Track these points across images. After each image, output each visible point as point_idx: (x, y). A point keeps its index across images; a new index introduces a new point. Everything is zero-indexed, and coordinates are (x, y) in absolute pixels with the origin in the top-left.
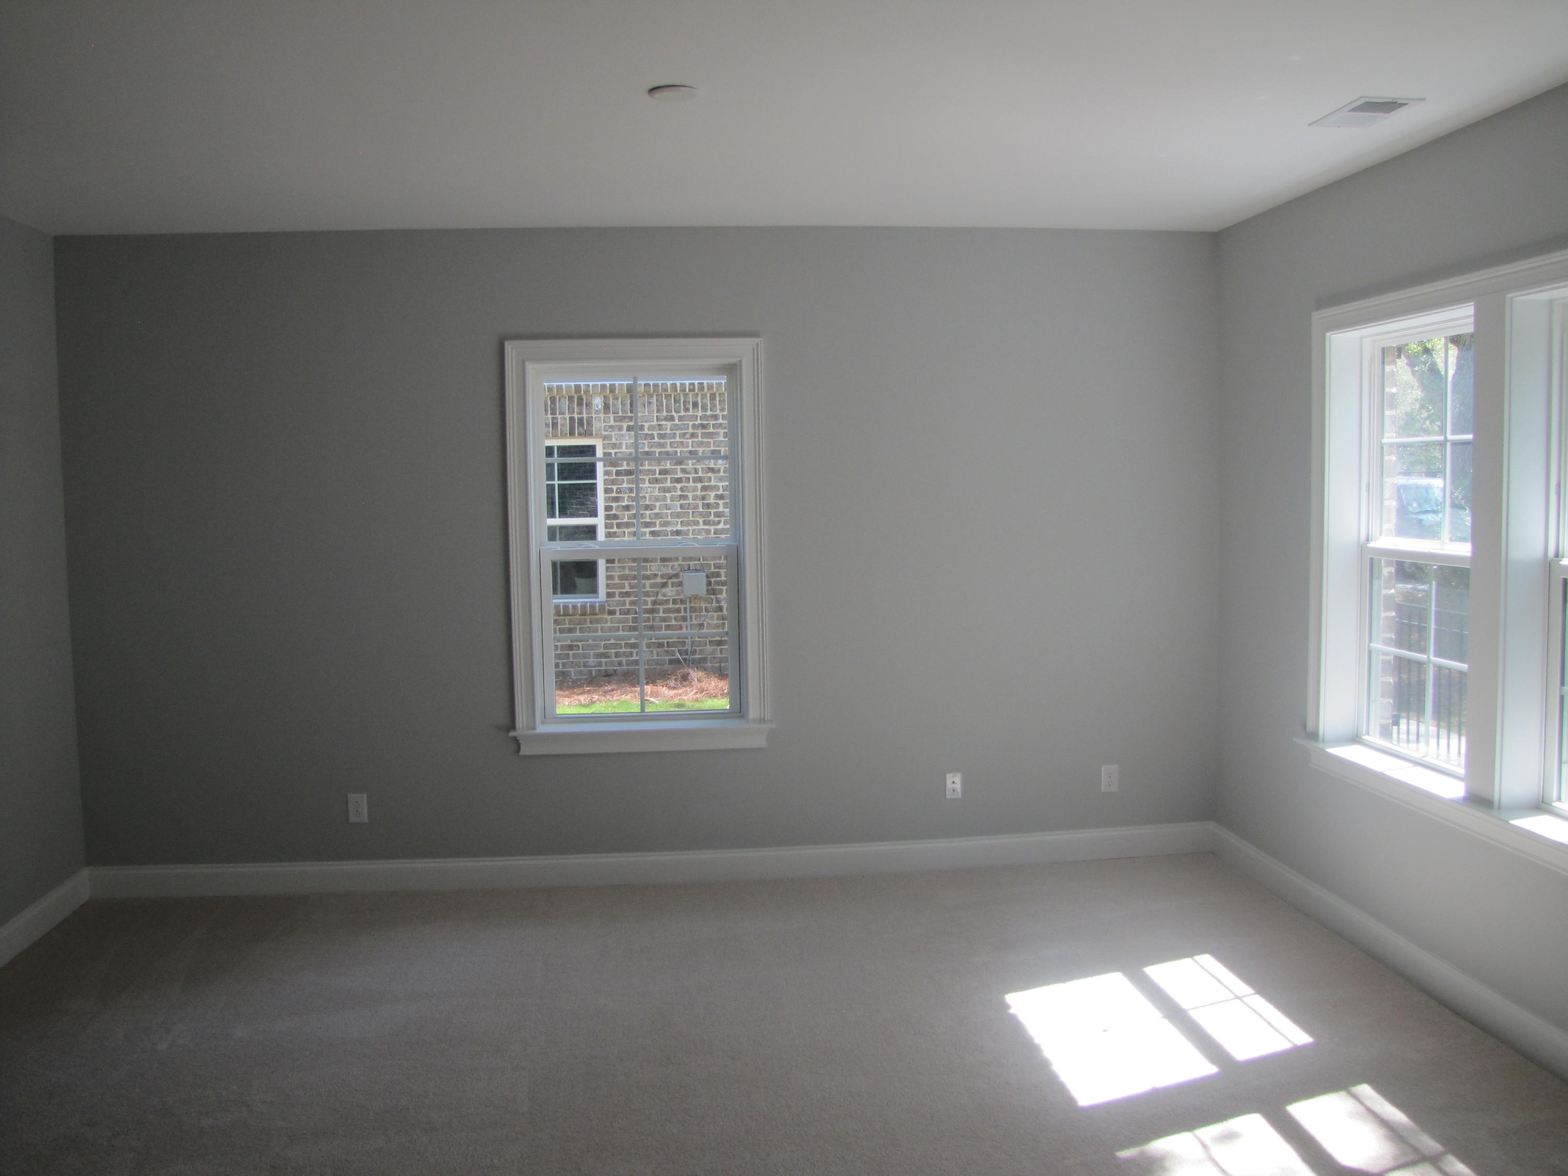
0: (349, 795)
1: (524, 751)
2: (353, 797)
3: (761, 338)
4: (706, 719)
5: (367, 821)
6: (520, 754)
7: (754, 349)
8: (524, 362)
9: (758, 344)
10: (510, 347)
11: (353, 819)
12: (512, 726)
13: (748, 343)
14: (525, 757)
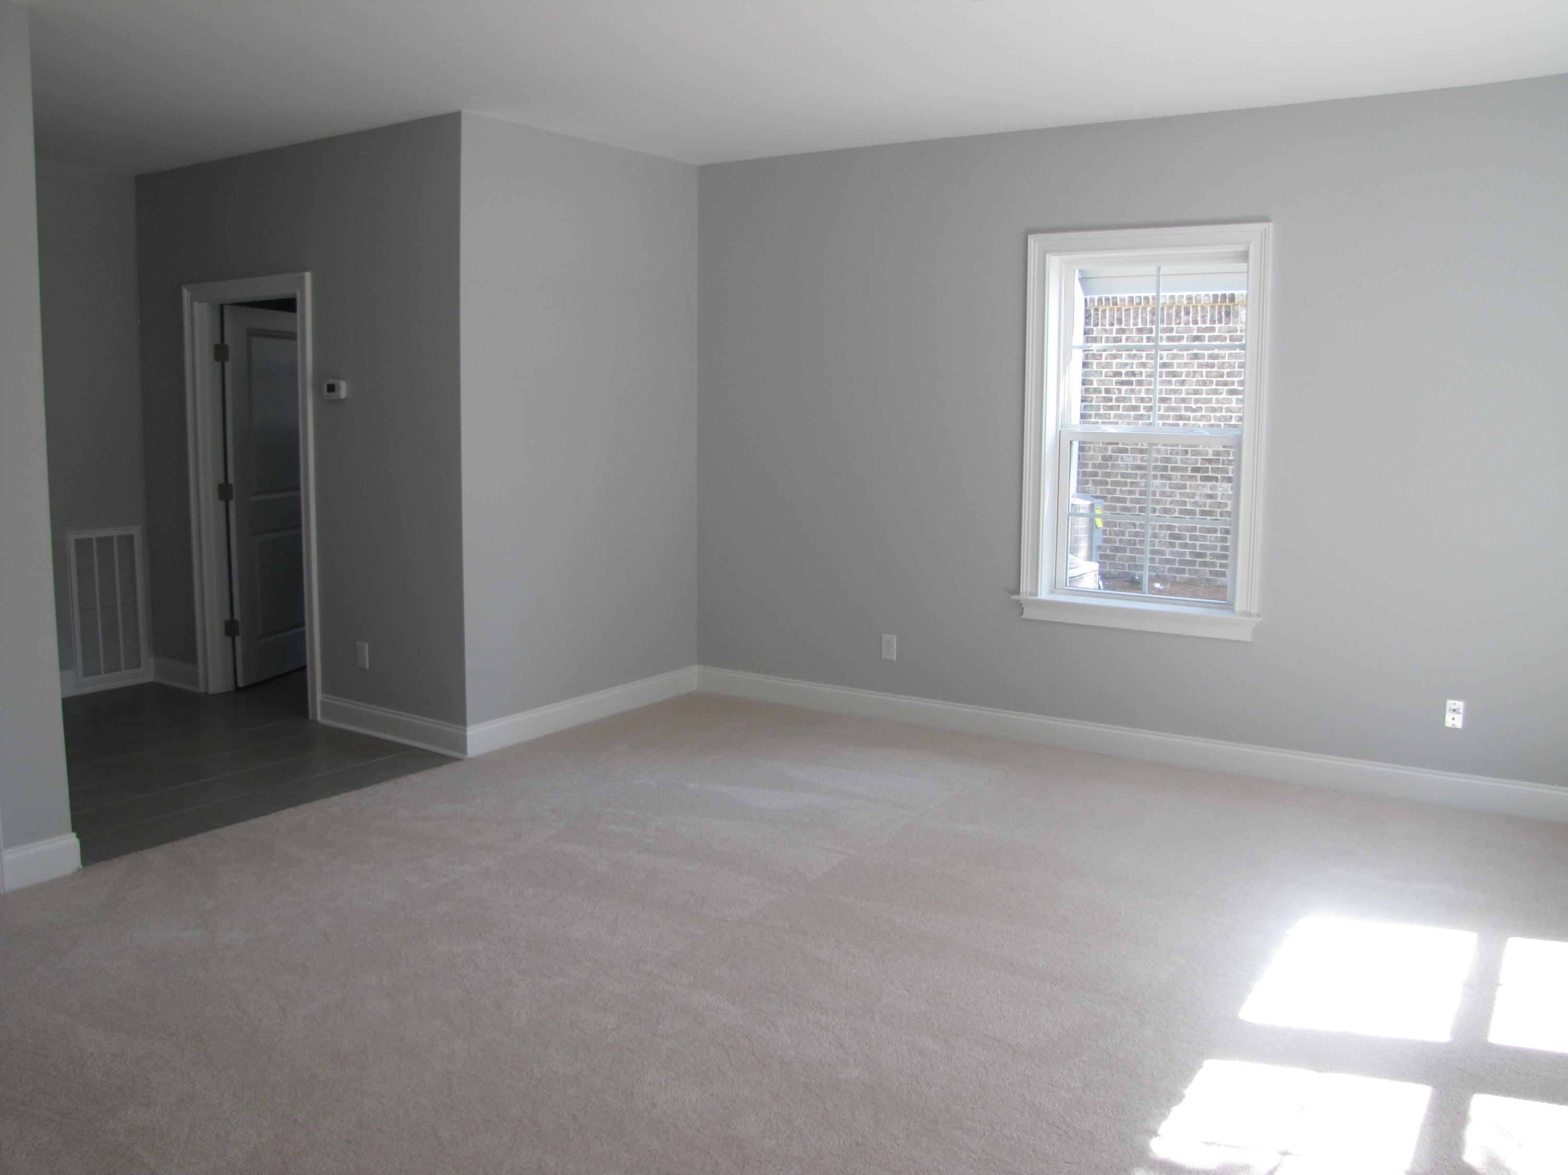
0: (884, 635)
1: (1027, 614)
2: (886, 637)
3: (1271, 222)
4: (1197, 606)
5: (895, 659)
6: (1023, 617)
7: (1262, 234)
8: (1045, 253)
9: (1265, 230)
10: (1033, 241)
11: (885, 655)
12: (1017, 592)
13: (1257, 228)
14: (1027, 620)
